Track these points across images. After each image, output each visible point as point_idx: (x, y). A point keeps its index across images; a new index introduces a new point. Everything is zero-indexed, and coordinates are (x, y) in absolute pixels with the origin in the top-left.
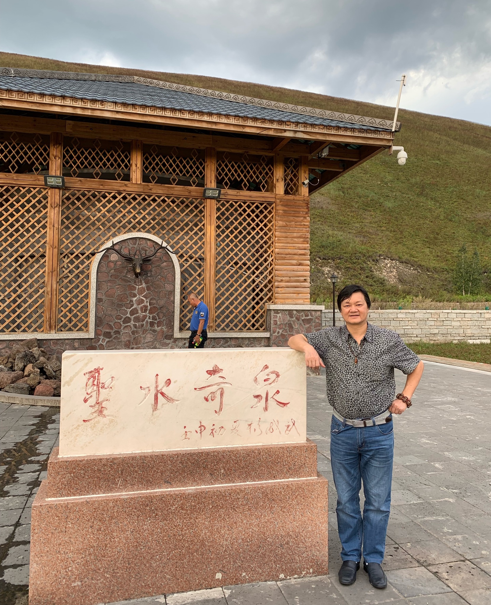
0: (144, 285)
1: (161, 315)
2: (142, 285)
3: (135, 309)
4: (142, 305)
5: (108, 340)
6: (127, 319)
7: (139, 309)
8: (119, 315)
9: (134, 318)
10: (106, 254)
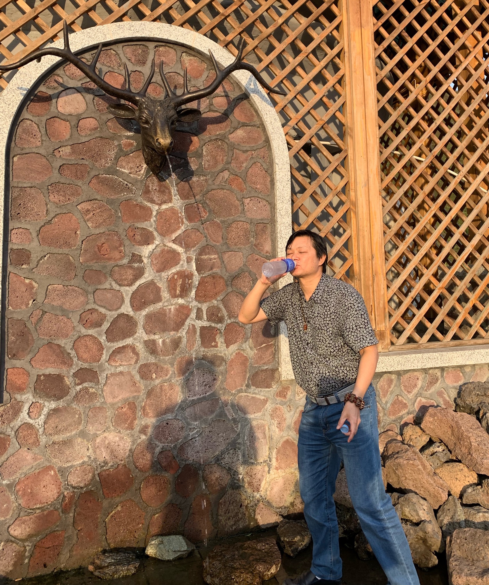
0: (177, 203)
1: (236, 303)
2: (170, 200)
3: (152, 283)
4: (174, 270)
5: (53, 405)
6: (122, 323)
7: (162, 285)
8: (92, 311)
9: (148, 317)
10: (42, 88)
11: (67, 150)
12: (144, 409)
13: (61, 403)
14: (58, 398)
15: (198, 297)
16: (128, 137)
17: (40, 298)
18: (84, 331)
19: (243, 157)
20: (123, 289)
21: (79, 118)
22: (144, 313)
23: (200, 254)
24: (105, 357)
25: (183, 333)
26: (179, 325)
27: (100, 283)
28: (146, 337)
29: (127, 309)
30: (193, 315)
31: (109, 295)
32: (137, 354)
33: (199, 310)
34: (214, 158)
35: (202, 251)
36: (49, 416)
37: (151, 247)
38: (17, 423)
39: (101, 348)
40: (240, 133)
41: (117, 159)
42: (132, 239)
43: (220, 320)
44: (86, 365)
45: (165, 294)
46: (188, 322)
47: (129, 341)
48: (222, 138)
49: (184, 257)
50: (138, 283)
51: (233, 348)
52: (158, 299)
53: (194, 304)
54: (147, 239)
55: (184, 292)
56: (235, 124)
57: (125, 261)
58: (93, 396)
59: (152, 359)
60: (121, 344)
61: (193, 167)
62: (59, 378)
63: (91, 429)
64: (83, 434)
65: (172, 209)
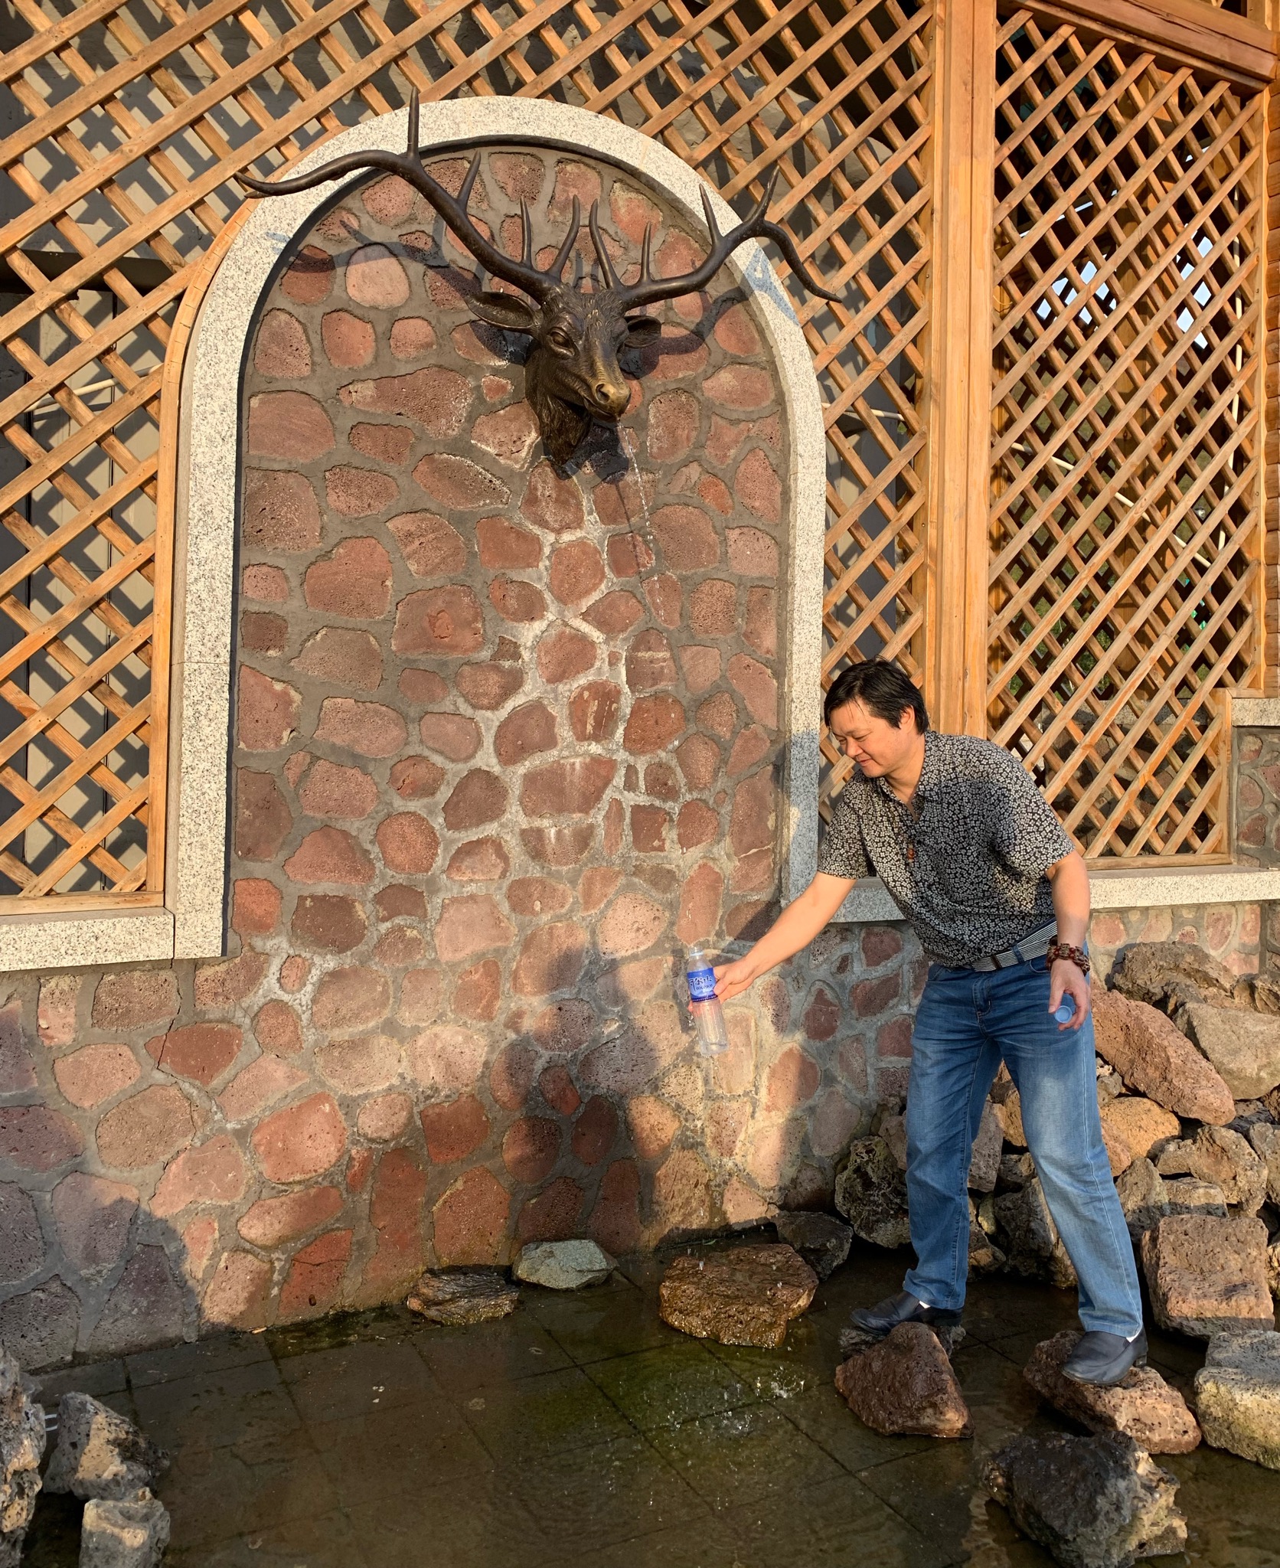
0: (593, 530)
1: (704, 758)
2: (579, 523)
3: (536, 708)
4: (582, 680)
5: (331, 963)
6: (476, 790)
7: (559, 712)
8: (417, 759)
9: (530, 779)
10: (314, 239)
11: (367, 390)
12: (515, 976)
13: (348, 960)
14: (341, 948)
15: (629, 742)
16: (496, 372)
17: (305, 729)
18: (399, 804)
19: (730, 434)
20: (481, 715)
21: (394, 316)
22: (522, 769)
23: (635, 648)
24: (441, 861)
25: (598, 817)
26: (589, 801)
27: (432, 699)
28: (524, 822)
29: (487, 759)
30: (619, 780)
31: (451, 728)
32: (504, 858)
33: (631, 770)
34: (672, 431)
35: (641, 641)
36: (322, 986)
37: (538, 626)
38: (256, 999)
39: (433, 842)
40: (726, 378)
41: (471, 419)
42: (500, 604)
43: (671, 793)
44: (401, 879)
45: (564, 732)
46: (609, 794)
47: (490, 829)
48: (689, 389)
49: (603, 652)
50: (510, 705)
51: (695, 853)
52: (550, 741)
53: (622, 755)
54: (531, 608)
55: (603, 728)
56: (716, 357)
57: (485, 654)
58: (412, 945)
59: (535, 871)
60: (474, 835)
61: (629, 450)
62: (343, 905)
63: (407, 1017)
64: (390, 1028)
65: (581, 543)
